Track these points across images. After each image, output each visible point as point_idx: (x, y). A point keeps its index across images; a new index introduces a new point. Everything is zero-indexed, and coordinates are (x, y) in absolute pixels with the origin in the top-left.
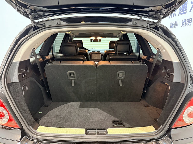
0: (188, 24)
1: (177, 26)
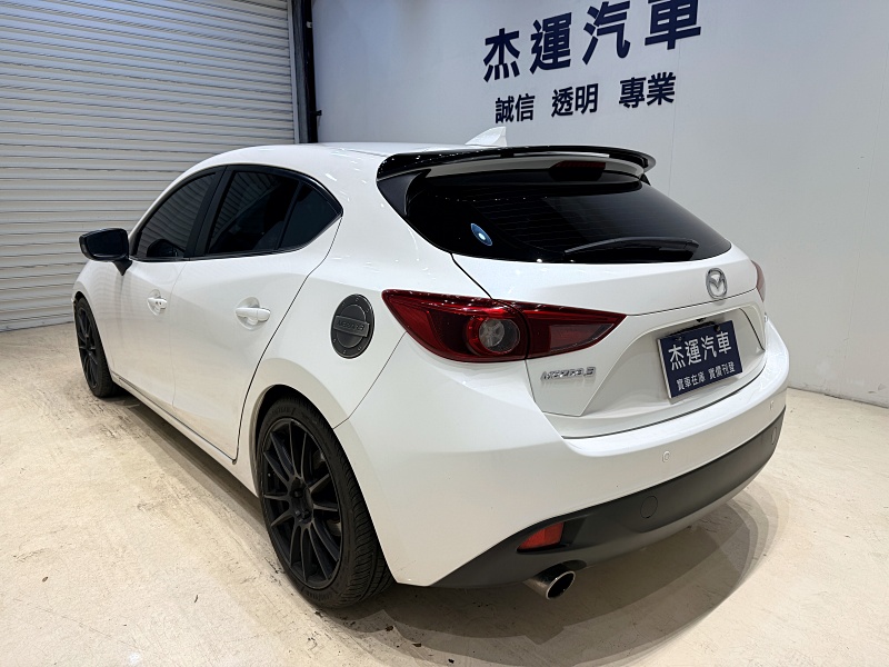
0: (580, 106)
1: (531, 111)
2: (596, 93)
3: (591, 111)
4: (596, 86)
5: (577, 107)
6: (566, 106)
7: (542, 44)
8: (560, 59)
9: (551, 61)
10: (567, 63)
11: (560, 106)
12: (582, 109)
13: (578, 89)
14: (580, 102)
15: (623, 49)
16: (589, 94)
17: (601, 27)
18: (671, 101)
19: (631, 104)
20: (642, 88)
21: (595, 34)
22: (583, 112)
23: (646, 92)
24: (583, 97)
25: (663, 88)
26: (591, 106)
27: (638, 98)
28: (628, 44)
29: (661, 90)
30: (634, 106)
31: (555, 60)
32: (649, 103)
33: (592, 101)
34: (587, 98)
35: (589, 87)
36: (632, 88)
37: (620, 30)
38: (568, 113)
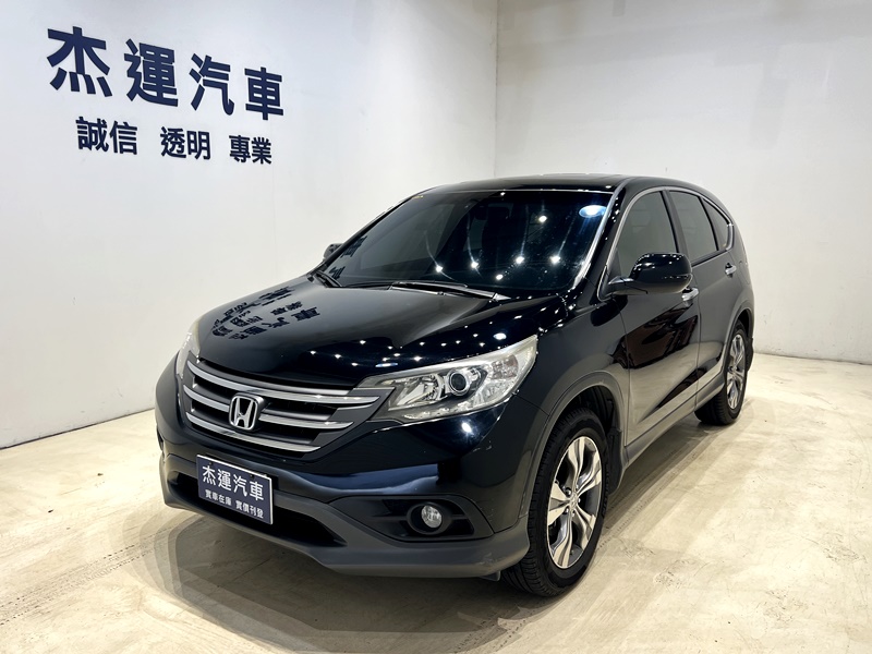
0: (195, 151)
1: (134, 145)
2: (207, 141)
3: (205, 158)
4: (207, 134)
5: (190, 151)
6: (177, 146)
7: (140, 69)
8: (166, 95)
9: (154, 94)
10: (174, 103)
11: (170, 146)
12: (194, 154)
13: (189, 133)
14: (193, 146)
15: (229, 107)
16: (201, 141)
17: (206, 78)
18: (270, 162)
19: (241, 159)
20: (247, 145)
21: (201, 82)
22: (197, 157)
23: (251, 151)
24: (195, 142)
26: (204, 153)
27: (246, 156)
28: (232, 104)
29: (261, 152)
30: (244, 161)
31: (160, 95)
32: (254, 161)
33: (204, 148)
34: (200, 144)
35: (201, 133)
36: (240, 145)
37: (224, 88)
38: (180, 155)
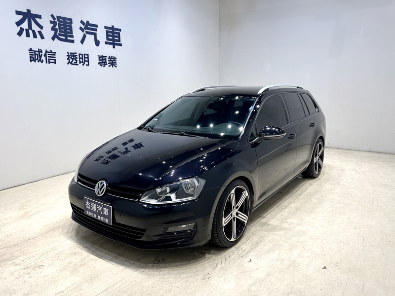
0: (82, 62)
1: (55, 60)
2: (88, 58)
3: (87, 65)
4: (88, 55)
5: (80, 62)
6: (74, 60)
7: (57, 27)
8: (69, 38)
9: (64, 38)
10: (73, 41)
11: (71, 60)
12: (82, 64)
13: (80, 54)
14: (81, 60)
15: (97, 43)
16: (85, 58)
17: (87, 30)
18: (116, 67)
19: (103, 65)
20: (106, 59)
21: (85, 32)
22: (83, 65)
23: (107, 62)
24: (82, 58)
25: (113, 62)
26: (86, 63)
27: (105, 64)
28: (99, 42)
29: (112, 62)
30: (104, 66)
31: (66, 38)
32: (109, 66)
33: (86, 61)
34: (84, 59)
35: (85, 55)
36: (103, 59)
37: (95, 35)
38: (76, 64)
